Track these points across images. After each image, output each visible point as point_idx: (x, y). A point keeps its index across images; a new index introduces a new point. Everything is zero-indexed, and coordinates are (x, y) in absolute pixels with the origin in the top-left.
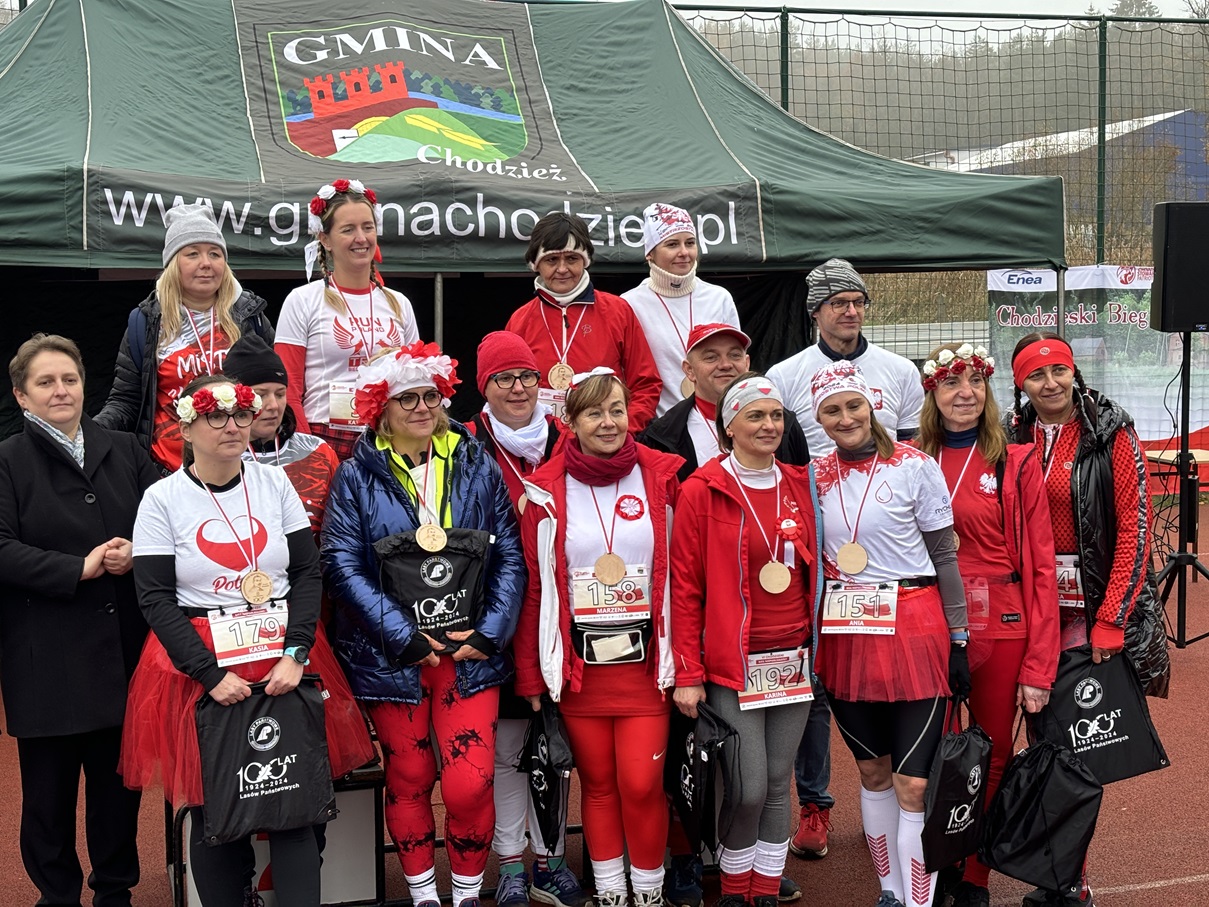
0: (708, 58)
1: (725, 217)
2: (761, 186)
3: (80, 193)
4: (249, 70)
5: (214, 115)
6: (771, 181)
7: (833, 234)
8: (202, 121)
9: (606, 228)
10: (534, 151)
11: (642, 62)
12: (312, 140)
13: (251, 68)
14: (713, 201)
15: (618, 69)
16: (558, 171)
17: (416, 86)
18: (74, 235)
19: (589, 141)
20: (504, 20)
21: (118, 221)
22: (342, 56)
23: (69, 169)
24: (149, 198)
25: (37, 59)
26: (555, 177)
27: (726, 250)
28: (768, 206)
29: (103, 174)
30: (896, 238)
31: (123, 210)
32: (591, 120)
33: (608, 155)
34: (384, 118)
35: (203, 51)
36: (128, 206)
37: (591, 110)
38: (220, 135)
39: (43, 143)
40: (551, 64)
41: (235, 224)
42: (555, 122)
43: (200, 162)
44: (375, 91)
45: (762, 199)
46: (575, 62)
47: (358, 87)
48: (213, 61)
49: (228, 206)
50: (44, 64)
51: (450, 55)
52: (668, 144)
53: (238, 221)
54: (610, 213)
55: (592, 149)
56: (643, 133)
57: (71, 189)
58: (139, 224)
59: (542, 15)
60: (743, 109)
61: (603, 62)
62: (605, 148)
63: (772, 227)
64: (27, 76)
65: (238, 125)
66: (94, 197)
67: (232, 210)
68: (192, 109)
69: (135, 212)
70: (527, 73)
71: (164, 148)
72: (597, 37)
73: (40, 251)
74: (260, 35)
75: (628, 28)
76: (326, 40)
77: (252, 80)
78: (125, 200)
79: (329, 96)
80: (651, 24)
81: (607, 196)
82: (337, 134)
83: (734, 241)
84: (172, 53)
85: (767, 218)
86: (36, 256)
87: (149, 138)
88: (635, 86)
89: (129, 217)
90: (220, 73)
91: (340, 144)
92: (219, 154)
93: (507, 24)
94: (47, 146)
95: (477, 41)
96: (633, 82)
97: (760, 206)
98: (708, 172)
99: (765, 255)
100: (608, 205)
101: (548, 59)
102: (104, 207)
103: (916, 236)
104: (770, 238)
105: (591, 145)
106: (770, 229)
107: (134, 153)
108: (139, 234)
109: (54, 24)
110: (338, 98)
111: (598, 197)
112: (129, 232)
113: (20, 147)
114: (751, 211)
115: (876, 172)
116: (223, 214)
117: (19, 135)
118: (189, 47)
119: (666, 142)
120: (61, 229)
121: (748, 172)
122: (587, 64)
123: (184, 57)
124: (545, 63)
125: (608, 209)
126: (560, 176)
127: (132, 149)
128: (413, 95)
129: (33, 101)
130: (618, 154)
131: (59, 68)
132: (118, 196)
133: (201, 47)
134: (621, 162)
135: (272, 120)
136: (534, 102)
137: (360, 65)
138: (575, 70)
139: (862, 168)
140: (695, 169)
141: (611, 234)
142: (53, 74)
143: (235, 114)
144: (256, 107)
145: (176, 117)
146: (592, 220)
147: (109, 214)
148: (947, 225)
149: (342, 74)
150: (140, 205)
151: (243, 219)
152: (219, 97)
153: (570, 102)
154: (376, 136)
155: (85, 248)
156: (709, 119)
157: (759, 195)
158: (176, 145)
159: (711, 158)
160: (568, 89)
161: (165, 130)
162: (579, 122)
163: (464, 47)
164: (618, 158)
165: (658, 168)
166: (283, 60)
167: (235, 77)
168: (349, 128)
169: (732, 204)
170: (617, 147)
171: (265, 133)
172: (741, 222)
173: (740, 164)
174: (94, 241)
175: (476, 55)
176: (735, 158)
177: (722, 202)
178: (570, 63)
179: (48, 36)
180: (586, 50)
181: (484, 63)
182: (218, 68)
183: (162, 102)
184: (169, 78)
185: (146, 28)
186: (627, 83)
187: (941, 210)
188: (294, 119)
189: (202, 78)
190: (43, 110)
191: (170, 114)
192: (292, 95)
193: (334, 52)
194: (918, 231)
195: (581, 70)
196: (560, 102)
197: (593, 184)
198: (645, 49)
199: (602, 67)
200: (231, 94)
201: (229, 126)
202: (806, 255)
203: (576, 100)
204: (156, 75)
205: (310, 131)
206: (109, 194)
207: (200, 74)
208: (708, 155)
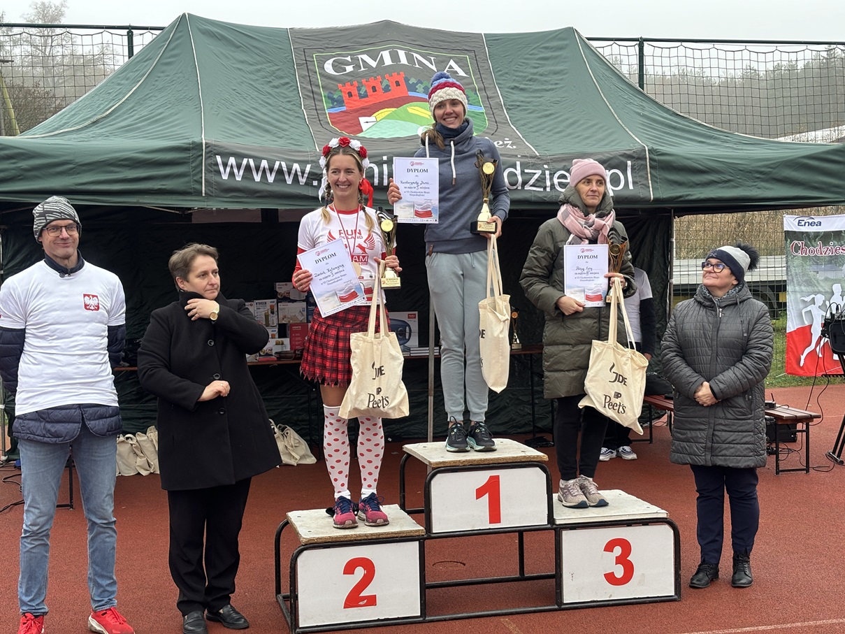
0: (605, 68)
1: (624, 171)
2: (649, 150)
3: (200, 158)
4: (302, 79)
5: (281, 108)
6: (656, 147)
7: (698, 182)
8: (273, 112)
9: (545, 179)
10: (493, 130)
11: (562, 71)
12: (346, 124)
13: (303, 77)
14: (616, 161)
15: (546, 75)
16: (510, 142)
17: (413, 88)
18: (197, 186)
19: (529, 122)
20: (468, 44)
21: (225, 177)
22: (363, 69)
23: (193, 143)
24: (245, 162)
25: (163, 72)
26: (508, 146)
27: (626, 193)
28: (654, 164)
29: (215, 146)
30: (742, 185)
31: (228, 169)
32: (529, 109)
33: (543, 132)
34: (394, 109)
35: (270, 67)
36: (232, 167)
37: (528, 103)
38: (286, 121)
39: (173, 126)
40: (500, 73)
41: (300, 179)
42: (505, 111)
43: (275, 139)
44: (386, 91)
45: (650, 159)
46: (516, 71)
47: (374, 89)
48: (278, 73)
49: (296, 166)
50: (168, 76)
51: (434, 68)
52: (583, 124)
53: (303, 177)
54: (547, 169)
55: (531, 128)
56: (565, 116)
57: (194, 156)
58: (239, 179)
59: (494, 40)
60: (632, 101)
61: (536, 70)
62: (540, 127)
63: (657, 178)
64: (157, 83)
65: (296, 115)
66: (210, 161)
67: (299, 170)
68: (266, 105)
69: (236, 171)
70: (485, 79)
71: (251, 129)
72: (531, 55)
73: (174, 197)
74: (308, 56)
75: (552, 48)
76: (351, 59)
77: (304, 86)
78: (229, 163)
79: (355, 95)
80: (567, 45)
81: (545, 158)
82: (362, 120)
83: (631, 187)
84: (252, 68)
85: (653, 172)
86: (172, 200)
87: (241, 123)
88: (558, 86)
89: (232, 174)
90: (283, 81)
91: (364, 126)
92: (287, 133)
93: (469, 46)
94: (175, 129)
95: (451, 58)
96: (556, 84)
97: (648, 164)
98: (612, 141)
99: (652, 197)
100: (545, 164)
101: (499, 69)
102: (216, 168)
103: (755, 184)
104: (656, 185)
105: (531, 125)
106: (655, 179)
107: (233, 133)
108: (239, 185)
109: (173, 49)
110: (361, 96)
111: (539, 158)
112: (232, 184)
113: (157, 129)
114: (642, 167)
115: (726, 142)
116: (293, 172)
117: (156, 121)
118: (262, 64)
119: (581, 122)
120: (188, 182)
121: (639, 141)
122: (525, 72)
123: (259, 71)
124: (497, 72)
125: (546, 166)
126: (512, 145)
127: (231, 130)
128: (411, 94)
129: (162, 100)
130: (549, 131)
131: (178, 78)
132: (225, 160)
133: (269, 64)
134: (551, 136)
135: (319, 112)
136: (490, 98)
137: (375, 75)
138: (517, 76)
139: (715, 138)
140: (603, 140)
141: (548, 183)
142: (174, 82)
143: (294, 108)
144: (307, 103)
145: (257, 110)
146: (535, 173)
147: (219, 172)
148: (776, 176)
149: (364, 81)
150: (239, 167)
151: (306, 175)
152: (283, 97)
153: (515, 97)
154: (388, 121)
155: (204, 195)
156: (610, 107)
157: (648, 156)
158: (258, 127)
159: (613, 133)
160: (513, 89)
161: (251, 118)
162: (521, 110)
163: (442, 62)
164: (550, 134)
165: (577, 140)
166: (324, 72)
167: (292, 84)
168: (370, 116)
169: (629, 163)
170: (548, 126)
171: (314, 120)
172: (635, 175)
173: (634, 136)
174: (209, 190)
175: (451, 67)
176: (630, 133)
177: (622, 161)
178: (513, 72)
179: (169, 58)
180: (524, 63)
181: (456, 72)
182: (282, 78)
183: (247, 100)
184: (250, 84)
185: (234, 52)
186: (552, 84)
187: (772, 166)
188: (332, 111)
189: (271, 84)
190: (170, 106)
191: (253, 108)
192: (331, 95)
193: (357, 67)
194: (757, 180)
195: (520, 76)
196: (507, 98)
197: (534, 150)
198: (563, 62)
199: (535, 74)
200: (291, 95)
201: (291, 115)
202: (680, 197)
203: (518, 97)
204: (242, 83)
205: (344, 118)
206: (219, 159)
207: (270, 82)
208: (610, 131)
